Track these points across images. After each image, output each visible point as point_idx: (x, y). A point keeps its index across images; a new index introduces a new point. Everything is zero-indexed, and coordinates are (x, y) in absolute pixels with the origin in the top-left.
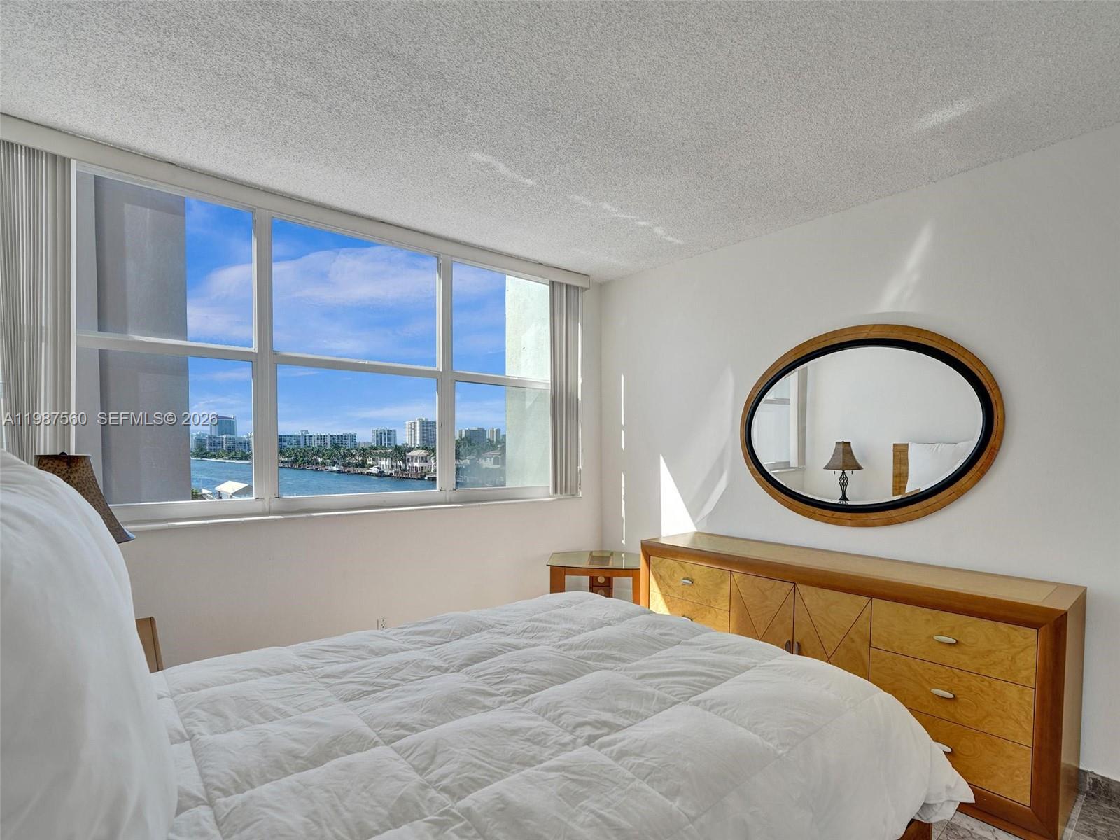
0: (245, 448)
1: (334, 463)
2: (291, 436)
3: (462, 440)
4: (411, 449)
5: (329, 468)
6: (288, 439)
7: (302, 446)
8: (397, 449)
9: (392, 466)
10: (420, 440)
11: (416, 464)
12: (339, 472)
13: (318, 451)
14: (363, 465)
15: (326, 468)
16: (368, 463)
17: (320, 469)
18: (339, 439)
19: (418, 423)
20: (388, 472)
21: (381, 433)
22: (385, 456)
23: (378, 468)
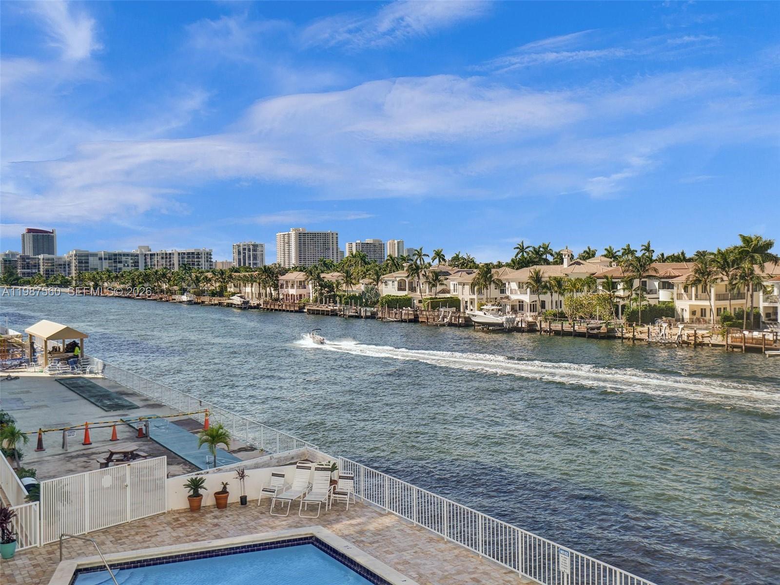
0: (65, 271)
1: (183, 291)
2: (128, 255)
3: (354, 257)
4: (285, 271)
5: (177, 297)
6: (124, 259)
7: (141, 269)
8: (267, 271)
9: (259, 294)
10: (296, 259)
11: (292, 291)
12: (190, 303)
13: (164, 275)
14: (221, 293)
15: (173, 297)
16: (229, 289)
17: (163, 298)
18: (189, 257)
19: (293, 234)
20: (254, 302)
21: (244, 249)
22: (251, 280)
23: (241, 297)
